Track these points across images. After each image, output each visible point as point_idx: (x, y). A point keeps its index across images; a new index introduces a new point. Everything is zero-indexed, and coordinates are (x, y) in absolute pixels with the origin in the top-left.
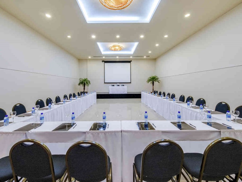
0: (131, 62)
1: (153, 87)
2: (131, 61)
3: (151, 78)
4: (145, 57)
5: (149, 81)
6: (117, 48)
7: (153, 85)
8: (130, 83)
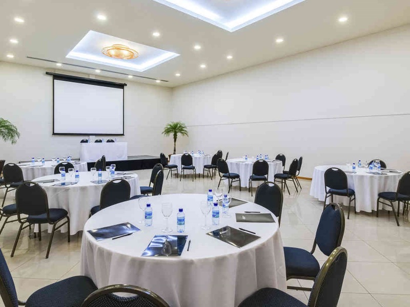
0: (125, 87)
1: (175, 144)
2: (126, 85)
3: (171, 126)
4: (158, 81)
5: (168, 131)
6: (126, 53)
7: (175, 141)
8: (123, 135)
